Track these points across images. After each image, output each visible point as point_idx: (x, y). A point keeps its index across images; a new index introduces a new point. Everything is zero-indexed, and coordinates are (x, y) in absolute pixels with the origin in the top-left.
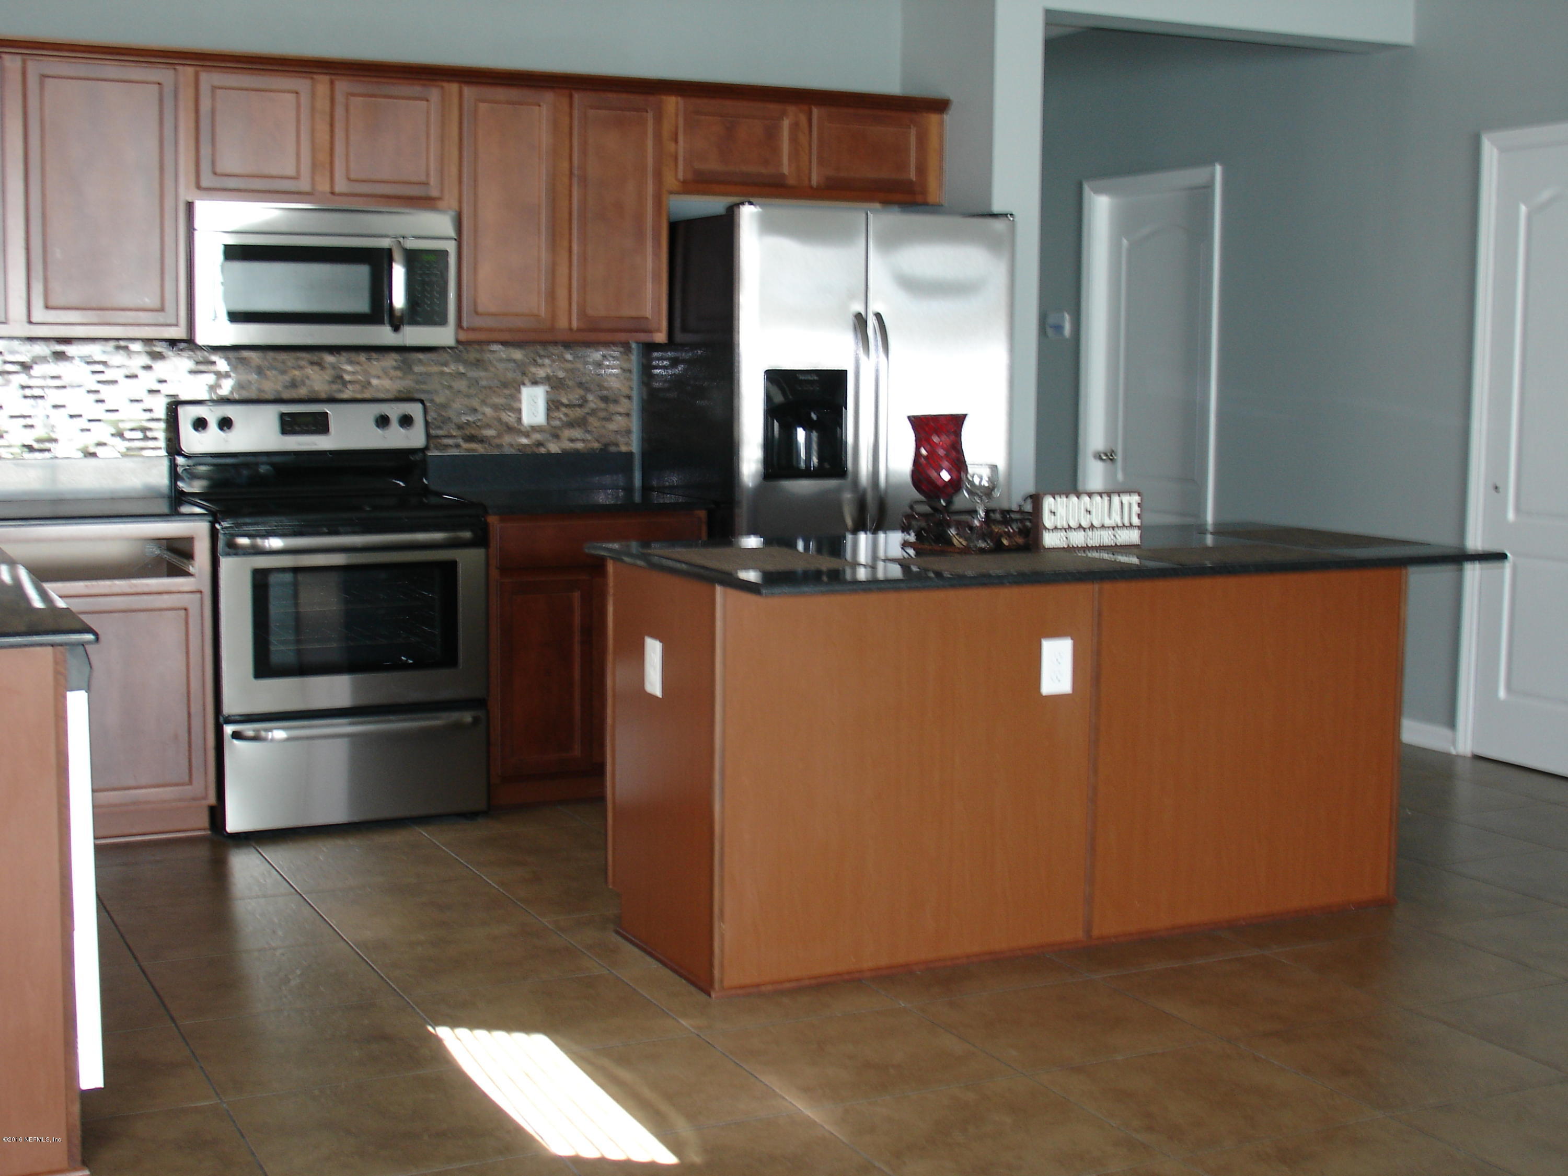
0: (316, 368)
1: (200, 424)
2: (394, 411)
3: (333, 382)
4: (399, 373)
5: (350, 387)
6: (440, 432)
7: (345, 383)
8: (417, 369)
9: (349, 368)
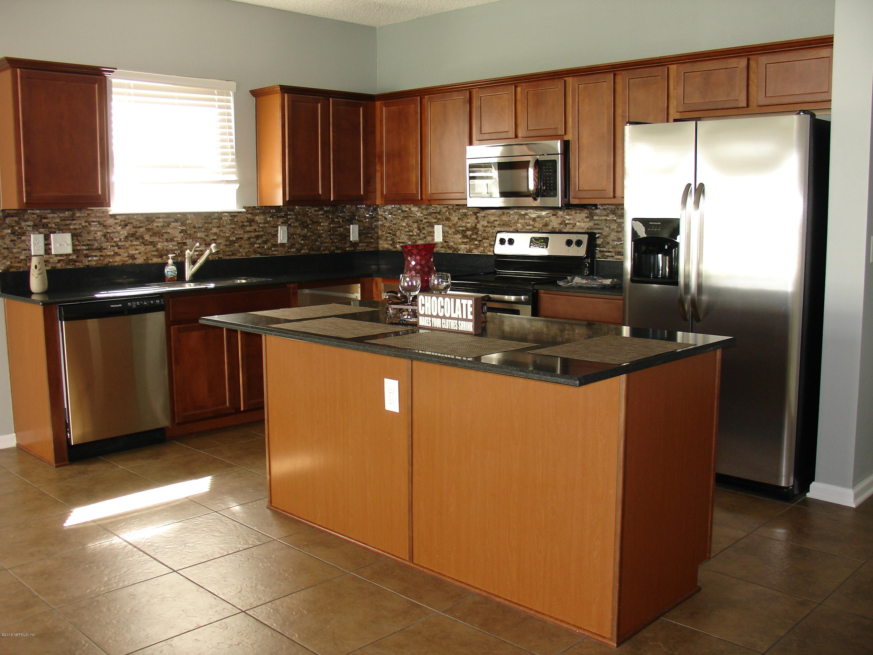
0: (555, 217)
1: (502, 241)
2: (574, 238)
3: (561, 224)
4: (588, 220)
5: (568, 226)
6: (604, 249)
7: (566, 225)
8: (595, 218)
9: (568, 217)
